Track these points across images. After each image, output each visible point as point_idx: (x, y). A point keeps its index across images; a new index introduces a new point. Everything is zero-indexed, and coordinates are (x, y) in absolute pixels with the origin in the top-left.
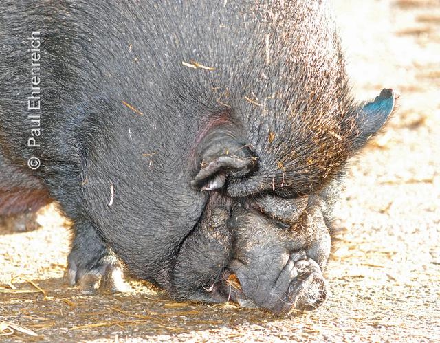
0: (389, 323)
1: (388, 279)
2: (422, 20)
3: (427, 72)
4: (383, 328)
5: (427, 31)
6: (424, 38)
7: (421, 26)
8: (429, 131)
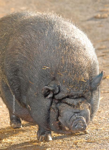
0: (100, 129)
1: (99, 118)
2: (104, 53)
3: (106, 65)
4: (99, 131)
5: (105, 55)
6: (104, 57)
7: (104, 54)
8: (108, 80)
